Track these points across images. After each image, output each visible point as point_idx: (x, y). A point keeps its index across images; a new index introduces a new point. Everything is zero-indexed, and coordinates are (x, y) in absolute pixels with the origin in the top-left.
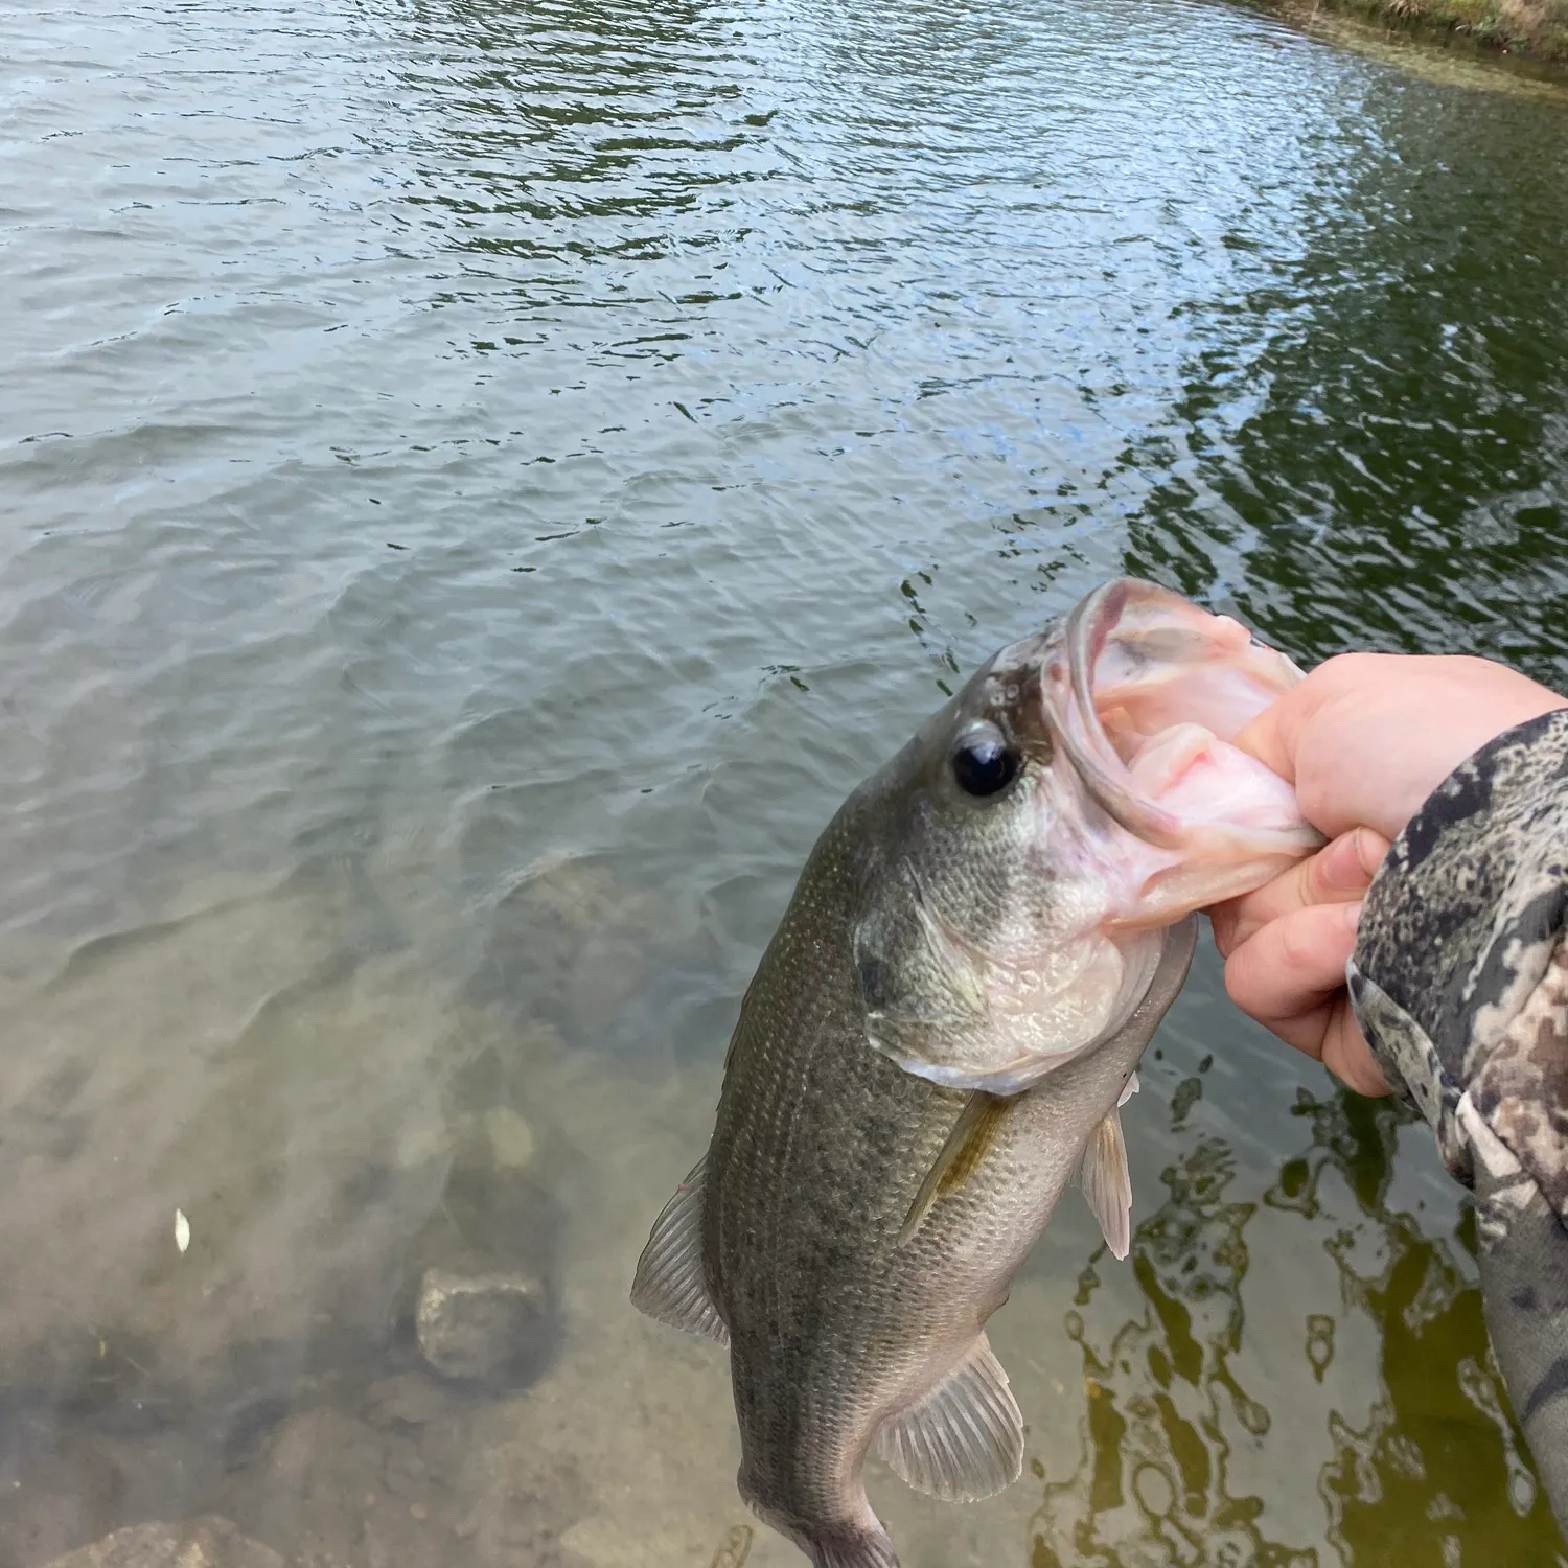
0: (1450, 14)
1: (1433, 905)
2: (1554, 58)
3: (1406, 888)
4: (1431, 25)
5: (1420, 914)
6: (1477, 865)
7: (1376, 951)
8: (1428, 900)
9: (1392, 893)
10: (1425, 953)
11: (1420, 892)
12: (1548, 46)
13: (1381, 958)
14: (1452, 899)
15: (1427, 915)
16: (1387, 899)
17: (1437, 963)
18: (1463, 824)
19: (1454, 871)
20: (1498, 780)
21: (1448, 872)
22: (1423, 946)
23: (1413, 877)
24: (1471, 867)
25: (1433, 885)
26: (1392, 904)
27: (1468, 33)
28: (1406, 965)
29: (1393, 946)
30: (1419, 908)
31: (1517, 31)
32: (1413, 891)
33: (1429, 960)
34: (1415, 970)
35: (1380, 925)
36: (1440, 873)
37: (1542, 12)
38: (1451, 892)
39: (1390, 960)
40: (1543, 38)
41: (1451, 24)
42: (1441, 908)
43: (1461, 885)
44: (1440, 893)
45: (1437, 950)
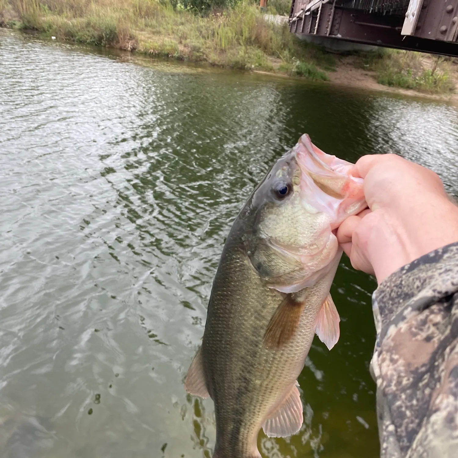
0: (166, 52)
1: (405, 289)
2: (197, 61)
3: (400, 279)
4: (162, 56)
5: (400, 290)
6: (422, 281)
7: (383, 295)
8: (404, 287)
9: (396, 279)
10: (396, 303)
11: (403, 283)
12: (194, 58)
13: (383, 297)
14: (411, 290)
15: (402, 291)
16: (394, 280)
17: (397, 307)
18: (427, 265)
19: (415, 280)
20: (446, 256)
21: (413, 280)
22: (396, 300)
23: (404, 277)
24: (420, 281)
25: (408, 282)
26: (394, 282)
27: (172, 57)
28: (388, 304)
29: (388, 295)
30: (401, 288)
31: (185, 55)
32: (402, 281)
33: (396, 305)
34: (390, 306)
35: (388, 287)
36: (411, 279)
37: (190, 49)
38: (411, 287)
39: (385, 300)
40: (192, 56)
41: (167, 55)
42: (407, 291)
43: (415, 286)
44: (408, 286)
45: (399, 303)
